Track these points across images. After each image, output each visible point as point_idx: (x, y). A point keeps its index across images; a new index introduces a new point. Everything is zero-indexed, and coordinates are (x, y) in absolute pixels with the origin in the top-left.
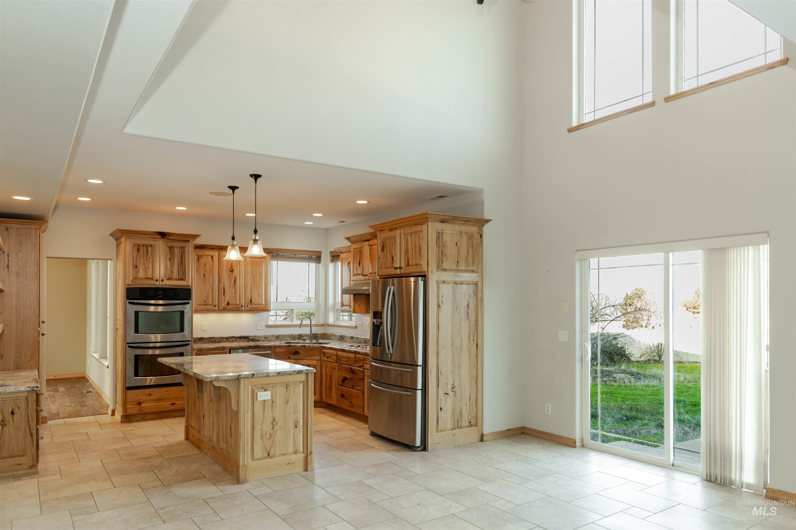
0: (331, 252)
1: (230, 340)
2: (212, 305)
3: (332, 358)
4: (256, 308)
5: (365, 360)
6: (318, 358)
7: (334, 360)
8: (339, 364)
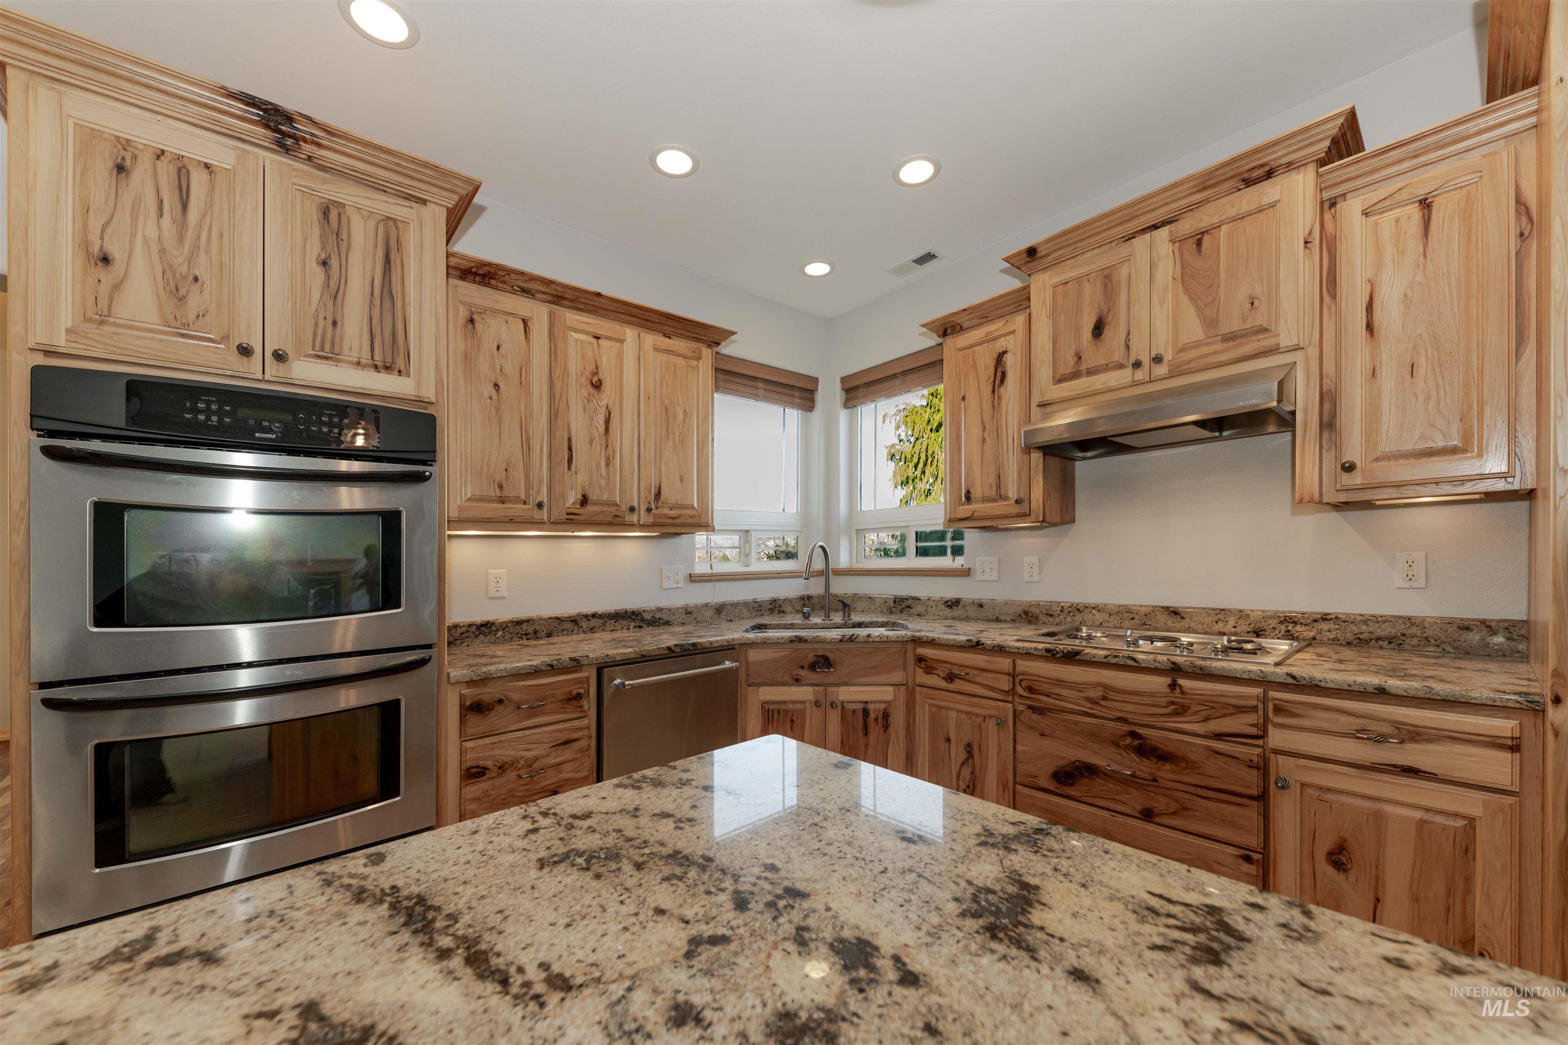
0: (851, 375)
2: (525, 503)
3: (978, 680)
4: (674, 518)
5: (1278, 710)
6: (898, 676)
7: (993, 689)
8: (1030, 707)
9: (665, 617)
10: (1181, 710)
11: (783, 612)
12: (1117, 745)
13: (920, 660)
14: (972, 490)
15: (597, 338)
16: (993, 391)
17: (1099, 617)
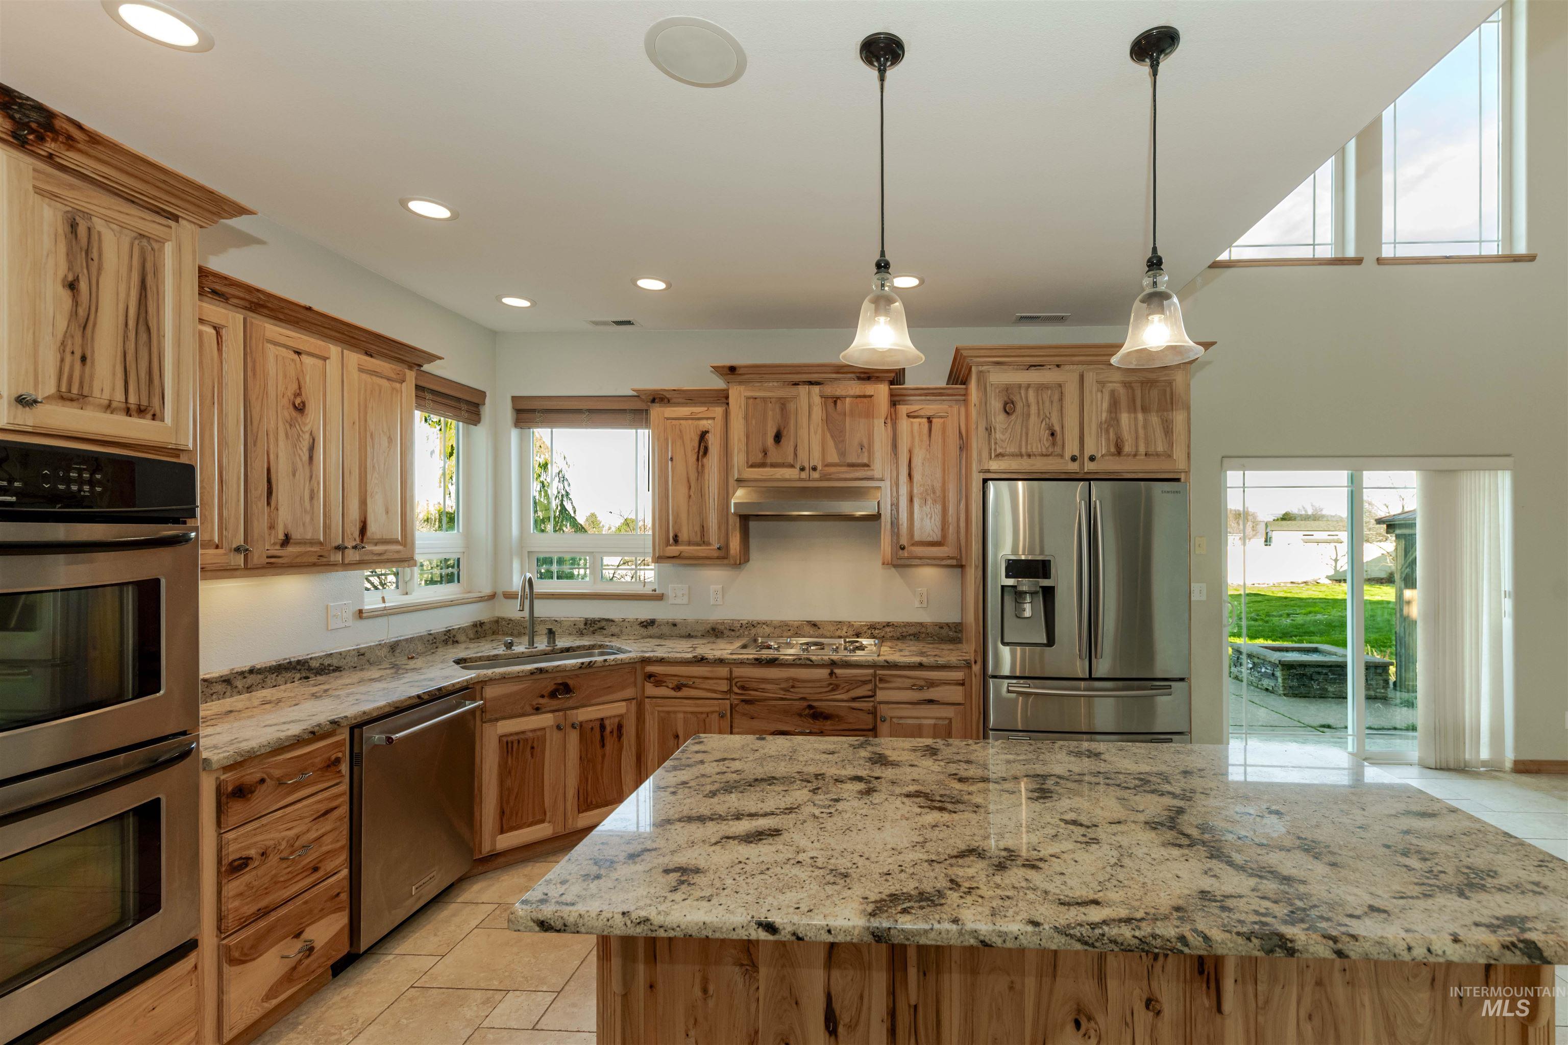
0: (514, 399)
1: (239, 684)
2: (217, 547)
3: (704, 686)
4: (380, 554)
5: (881, 680)
6: (629, 692)
7: (715, 691)
8: (743, 701)
9: (335, 662)
10: (835, 688)
11: (457, 642)
12: (800, 715)
13: (650, 676)
14: (679, 535)
15: (298, 353)
16: (698, 460)
17: (768, 630)
